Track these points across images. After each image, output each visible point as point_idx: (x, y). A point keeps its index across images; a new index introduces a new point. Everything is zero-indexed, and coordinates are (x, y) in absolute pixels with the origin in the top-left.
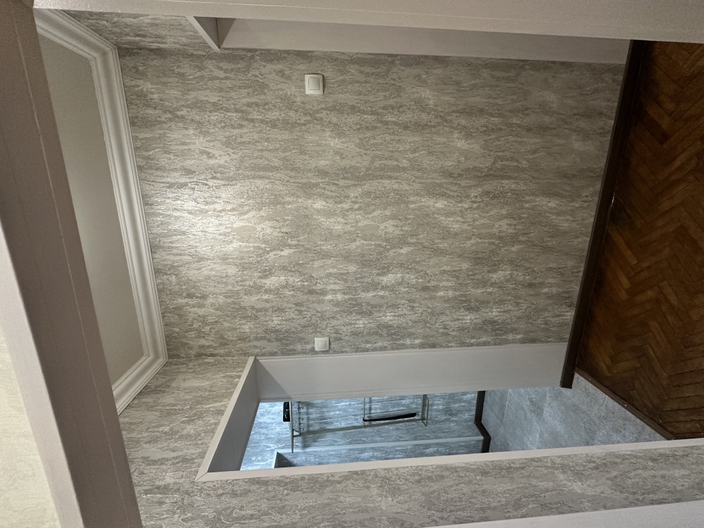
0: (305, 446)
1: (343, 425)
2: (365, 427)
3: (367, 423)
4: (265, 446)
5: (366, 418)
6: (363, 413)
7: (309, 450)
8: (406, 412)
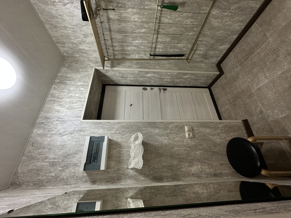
0: (113, 66)
1: (137, 57)
2: (150, 60)
3: (152, 57)
4: (87, 64)
5: (152, 54)
6: (150, 50)
7: (115, 69)
8: (178, 53)
